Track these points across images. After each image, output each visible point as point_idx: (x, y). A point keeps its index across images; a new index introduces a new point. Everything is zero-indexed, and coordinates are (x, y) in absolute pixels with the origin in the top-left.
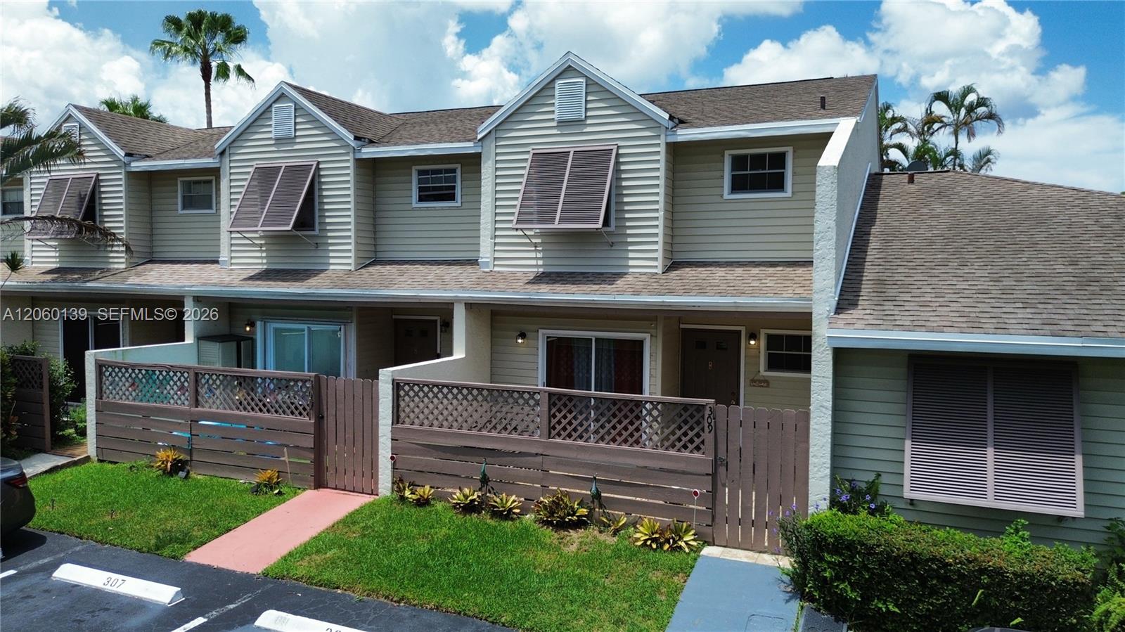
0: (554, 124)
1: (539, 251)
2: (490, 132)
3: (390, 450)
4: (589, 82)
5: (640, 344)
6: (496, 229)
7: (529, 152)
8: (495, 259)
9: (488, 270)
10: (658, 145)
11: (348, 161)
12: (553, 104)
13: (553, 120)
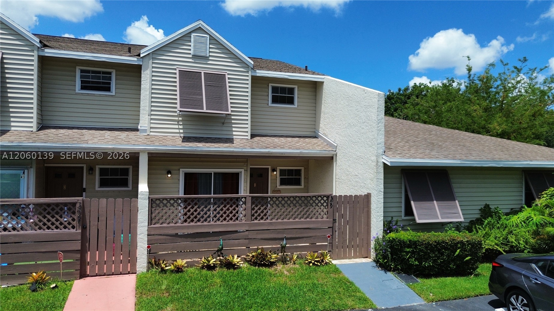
0: (191, 56)
1: (181, 125)
2: (149, 54)
3: (146, 243)
4: (211, 38)
6: (152, 110)
7: (175, 69)
8: (151, 128)
9: (146, 134)
10: (248, 76)
11: (33, 56)
12: (190, 46)
13: (190, 54)
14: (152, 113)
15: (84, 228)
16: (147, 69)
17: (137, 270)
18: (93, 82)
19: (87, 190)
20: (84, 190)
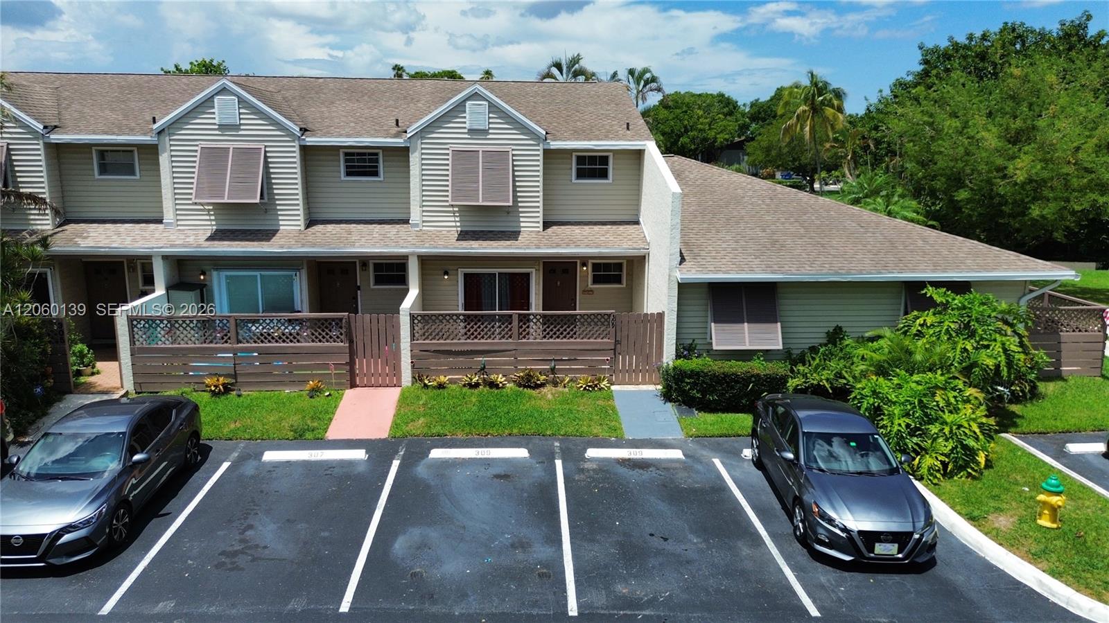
0: (466, 131)
1: (457, 216)
2: (417, 133)
3: (410, 358)
4: (490, 105)
5: (528, 275)
6: (423, 201)
7: (448, 149)
8: (423, 222)
9: (418, 229)
10: (538, 150)
11: (294, 146)
12: (465, 117)
13: (465, 128)
14: (424, 204)
15: (351, 342)
16: (415, 151)
17: (403, 383)
18: (359, 167)
19: (361, 288)
20: (359, 288)
